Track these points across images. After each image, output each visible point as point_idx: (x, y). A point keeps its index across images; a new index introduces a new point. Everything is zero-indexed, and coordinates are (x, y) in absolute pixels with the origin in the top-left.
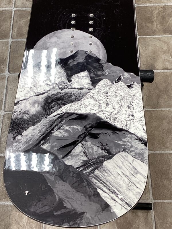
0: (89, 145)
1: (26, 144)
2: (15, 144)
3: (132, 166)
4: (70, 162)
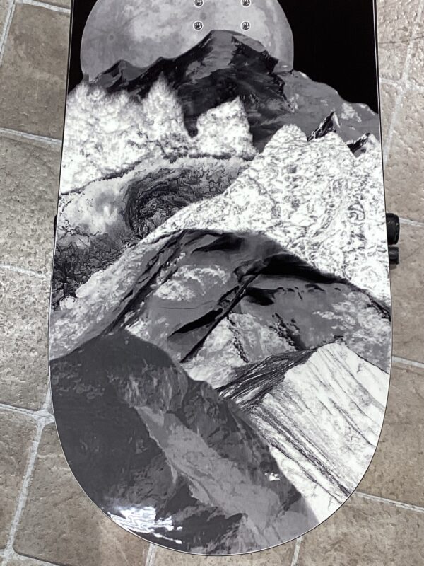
0: (248, 324)
1: (88, 321)
2: (59, 323)
3: (357, 382)
4: (201, 372)
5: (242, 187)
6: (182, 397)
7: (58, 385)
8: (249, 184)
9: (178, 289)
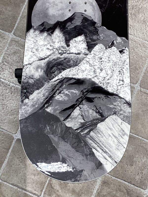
5: (84, 64)
6: (64, 132)
7: (23, 127)
8: (86, 63)
9: (63, 97)
